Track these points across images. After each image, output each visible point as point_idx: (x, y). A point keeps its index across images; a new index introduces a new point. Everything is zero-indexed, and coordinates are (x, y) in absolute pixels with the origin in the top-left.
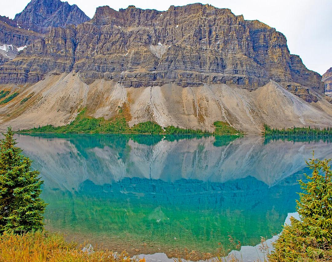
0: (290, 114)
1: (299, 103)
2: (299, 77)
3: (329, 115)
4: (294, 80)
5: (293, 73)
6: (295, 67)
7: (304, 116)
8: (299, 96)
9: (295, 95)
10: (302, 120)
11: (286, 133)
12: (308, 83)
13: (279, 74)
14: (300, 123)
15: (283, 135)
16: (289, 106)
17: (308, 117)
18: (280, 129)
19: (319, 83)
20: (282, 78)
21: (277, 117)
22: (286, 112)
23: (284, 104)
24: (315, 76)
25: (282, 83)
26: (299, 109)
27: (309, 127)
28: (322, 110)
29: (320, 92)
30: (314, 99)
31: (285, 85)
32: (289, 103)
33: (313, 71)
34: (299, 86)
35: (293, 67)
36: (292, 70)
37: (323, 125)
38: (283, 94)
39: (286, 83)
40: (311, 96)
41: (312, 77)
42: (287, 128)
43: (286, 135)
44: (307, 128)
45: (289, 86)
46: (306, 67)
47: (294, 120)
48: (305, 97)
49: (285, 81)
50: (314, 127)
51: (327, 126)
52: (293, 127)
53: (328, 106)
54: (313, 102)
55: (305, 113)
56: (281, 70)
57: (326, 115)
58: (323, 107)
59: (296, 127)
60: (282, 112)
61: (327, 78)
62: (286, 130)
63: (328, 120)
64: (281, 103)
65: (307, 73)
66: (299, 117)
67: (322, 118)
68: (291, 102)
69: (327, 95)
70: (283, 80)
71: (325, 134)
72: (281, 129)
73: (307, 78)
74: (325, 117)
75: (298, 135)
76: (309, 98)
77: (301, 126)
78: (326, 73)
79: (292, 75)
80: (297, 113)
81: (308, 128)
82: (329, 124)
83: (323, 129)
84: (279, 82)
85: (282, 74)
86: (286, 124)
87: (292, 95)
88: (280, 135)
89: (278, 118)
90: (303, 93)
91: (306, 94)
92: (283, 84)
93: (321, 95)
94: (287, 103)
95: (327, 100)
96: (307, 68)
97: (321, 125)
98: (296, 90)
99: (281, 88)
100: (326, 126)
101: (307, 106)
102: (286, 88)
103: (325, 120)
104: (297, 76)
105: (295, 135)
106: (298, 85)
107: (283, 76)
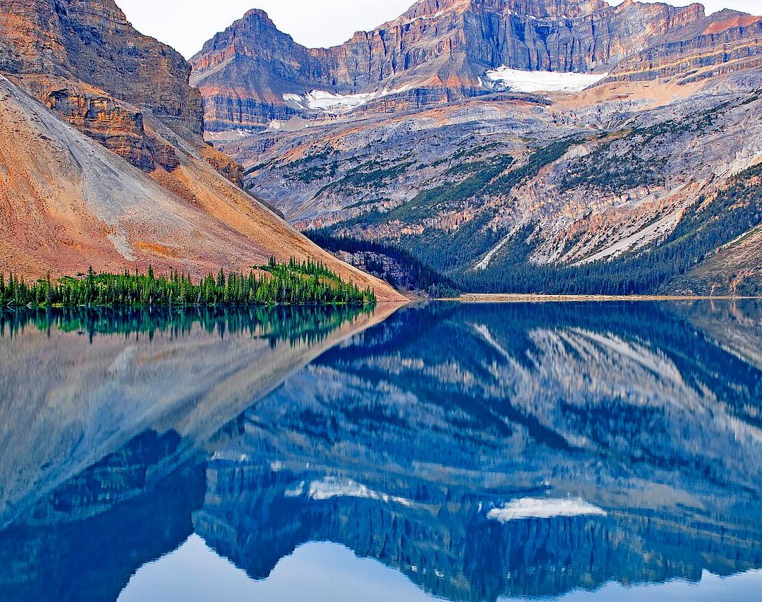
0: (70, 216)
1: (104, 171)
2: (100, 60)
3: (222, 225)
4: (81, 74)
5: (76, 38)
6: (82, 12)
7: (128, 226)
8: (103, 140)
9: (88, 134)
10: (119, 243)
11: (56, 298)
12: (140, 88)
13: (13, 35)
14: (111, 253)
15: (42, 305)
16: (64, 182)
17: (143, 229)
18: (31, 282)
19: (181, 93)
20: (29, 55)
21: (11, 225)
22: (53, 207)
23: (43, 172)
24: (164, 63)
25: (27, 79)
26: (106, 197)
27: (151, 271)
28: (198, 205)
29: (184, 128)
30: (166, 156)
31: (42, 87)
32: (63, 168)
33: (155, 40)
34: (102, 100)
35: (72, 11)
36: (70, 27)
37: (200, 262)
38: (33, 128)
39: (45, 82)
40: (151, 145)
41: (154, 66)
42: (59, 276)
43: (58, 305)
44: (143, 277)
45: (59, 95)
46: (129, 19)
47: (87, 240)
48: (129, 149)
49: (42, 72)
50: (169, 272)
51: (219, 267)
52: (85, 271)
53: (218, 189)
54: (160, 170)
55: (133, 213)
56: (19, 21)
57: (211, 224)
58: (201, 191)
59: (98, 270)
60: (34, 207)
61: (206, 74)
62: (56, 285)
63: (219, 245)
64: (28, 166)
65: (131, 45)
66: (104, 231)
67: (196, 235)
68: (71, 165)
69: (211, 144)
70: (31, 64)
71: (211, 300)
72: (35, 278)
73: (133, 69)
74: (209, 230)
75: (109, 305)
76: (146, 152)
77: (115, 269)
78: (202, 52)
79: (71, 48)
80: (101, 214)
81: (147, 275)
82: (222, 258)
83: (203, 277)
84: (16, 72)
85: (27, 39)
86: (53, 256)
87: (75, 134)
88: (29, 306)
89: (19, 231)
90: (121, 129)
91: (130, 134)
92: (32, 85)
93: (191, 142)
94: (53, 167)
95: (212, 162)
96: (130, 25)
97: (194, 263)
98: (90, 115)
99: (26, 99)
100: (215, 268)
101: (138, 184)
102: (49, 105)
103: (210, 244)
104: (90, 52)
105: (97, 305)
106: (98, 92)
107: (31, 49)
